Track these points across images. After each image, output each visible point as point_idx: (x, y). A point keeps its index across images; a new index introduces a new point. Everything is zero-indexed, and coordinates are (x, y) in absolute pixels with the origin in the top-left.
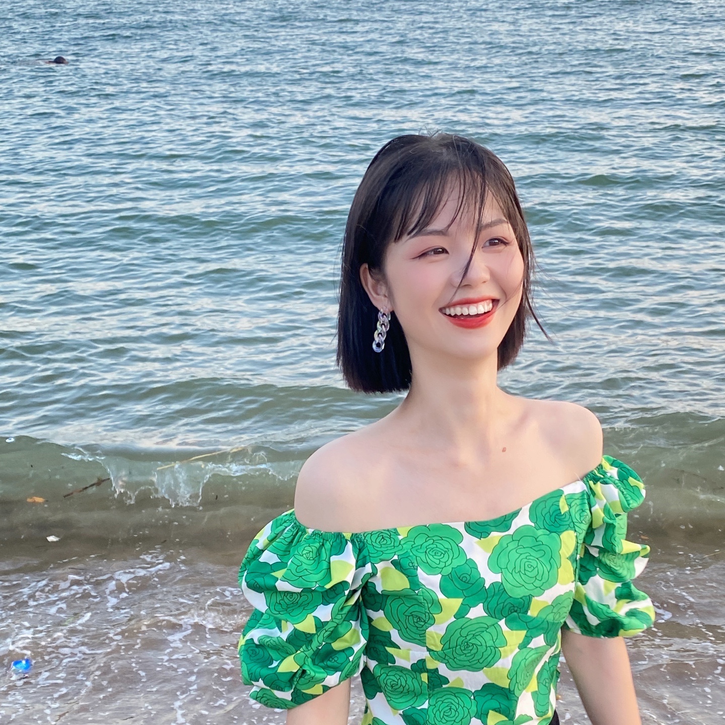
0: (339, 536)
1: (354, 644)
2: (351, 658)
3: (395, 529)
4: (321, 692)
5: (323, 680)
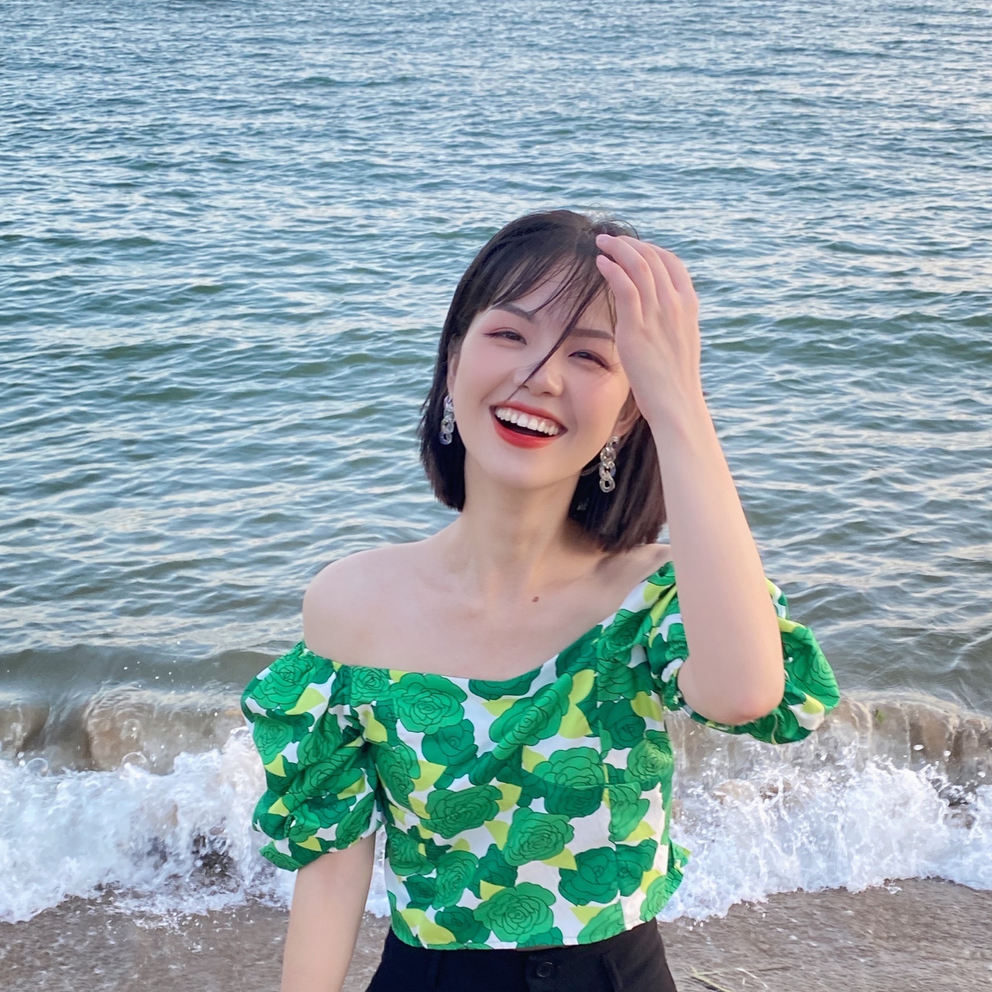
1: (357, 793)
3: (388, 671)
4: (319, 849)
5: (315, 831)
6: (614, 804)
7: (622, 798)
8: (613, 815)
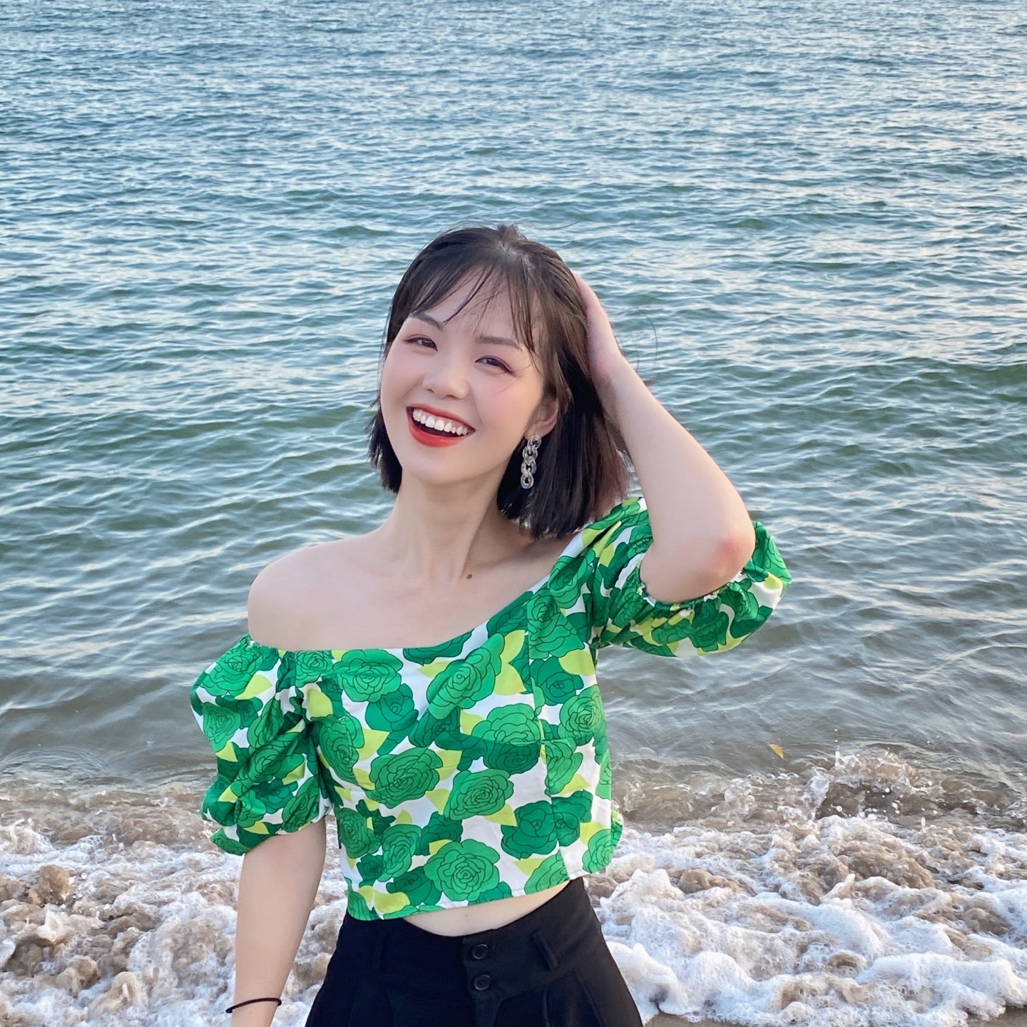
0: (274, 652)
1: (299, 778)
2: (295, 793)
3: (330, 652)
4: (266, 832)
5: (262, 816)
6: (551, 760)
7: (558, 754)
8: (549, 771)
